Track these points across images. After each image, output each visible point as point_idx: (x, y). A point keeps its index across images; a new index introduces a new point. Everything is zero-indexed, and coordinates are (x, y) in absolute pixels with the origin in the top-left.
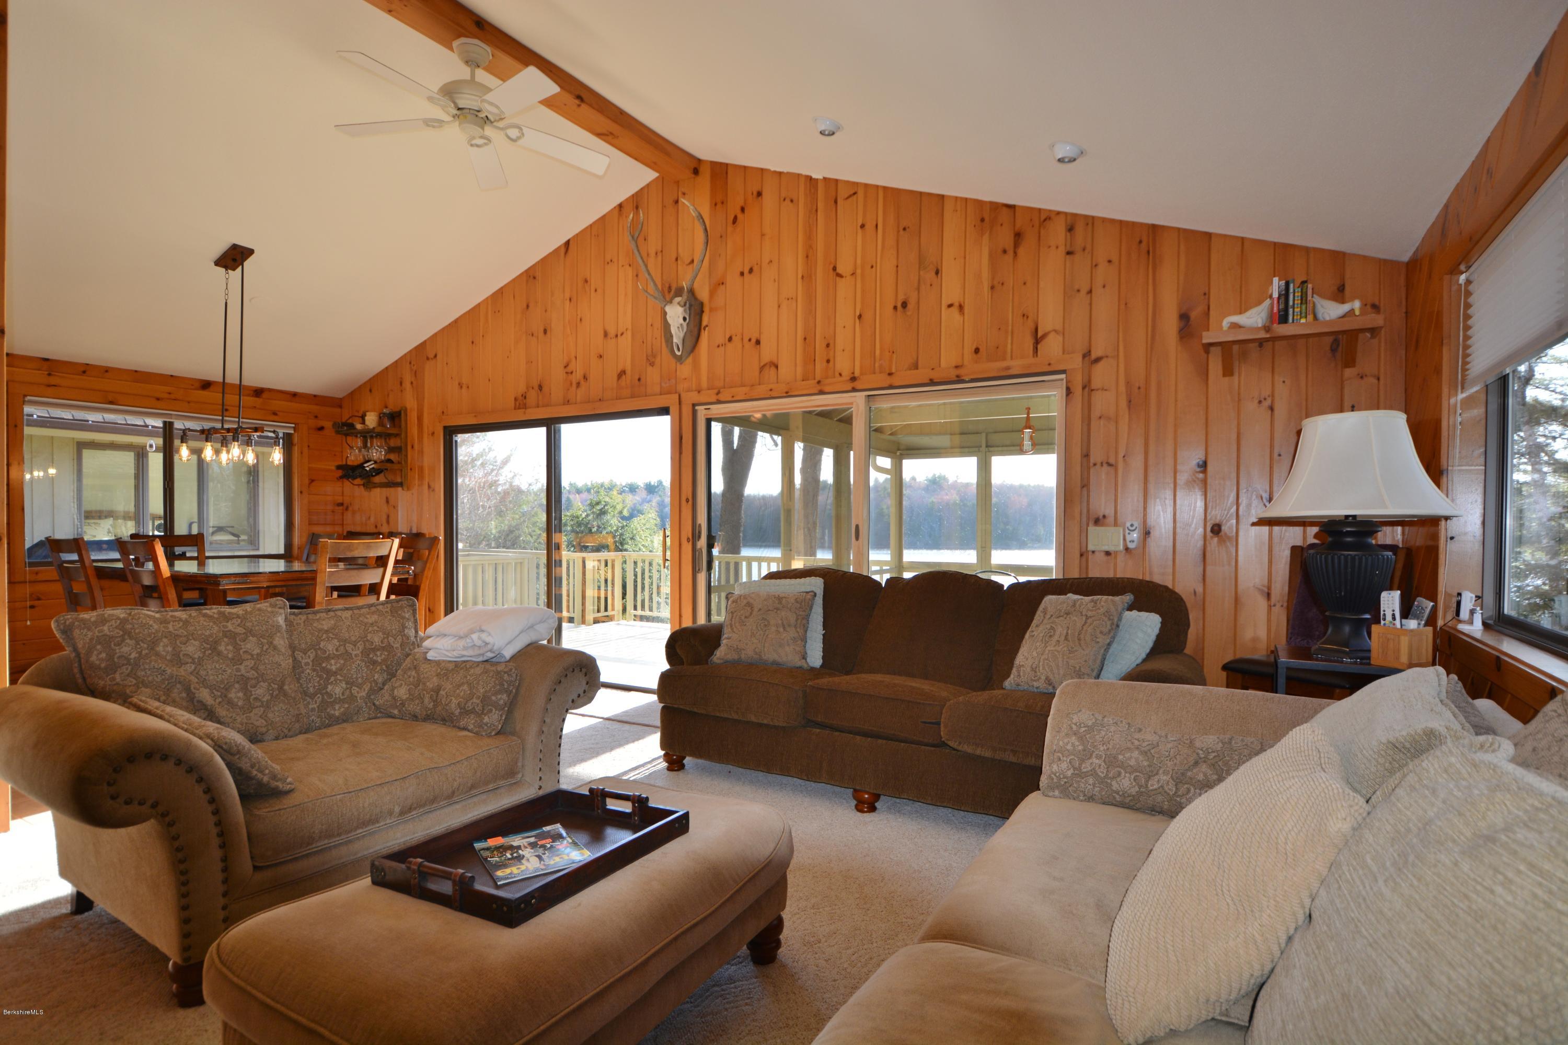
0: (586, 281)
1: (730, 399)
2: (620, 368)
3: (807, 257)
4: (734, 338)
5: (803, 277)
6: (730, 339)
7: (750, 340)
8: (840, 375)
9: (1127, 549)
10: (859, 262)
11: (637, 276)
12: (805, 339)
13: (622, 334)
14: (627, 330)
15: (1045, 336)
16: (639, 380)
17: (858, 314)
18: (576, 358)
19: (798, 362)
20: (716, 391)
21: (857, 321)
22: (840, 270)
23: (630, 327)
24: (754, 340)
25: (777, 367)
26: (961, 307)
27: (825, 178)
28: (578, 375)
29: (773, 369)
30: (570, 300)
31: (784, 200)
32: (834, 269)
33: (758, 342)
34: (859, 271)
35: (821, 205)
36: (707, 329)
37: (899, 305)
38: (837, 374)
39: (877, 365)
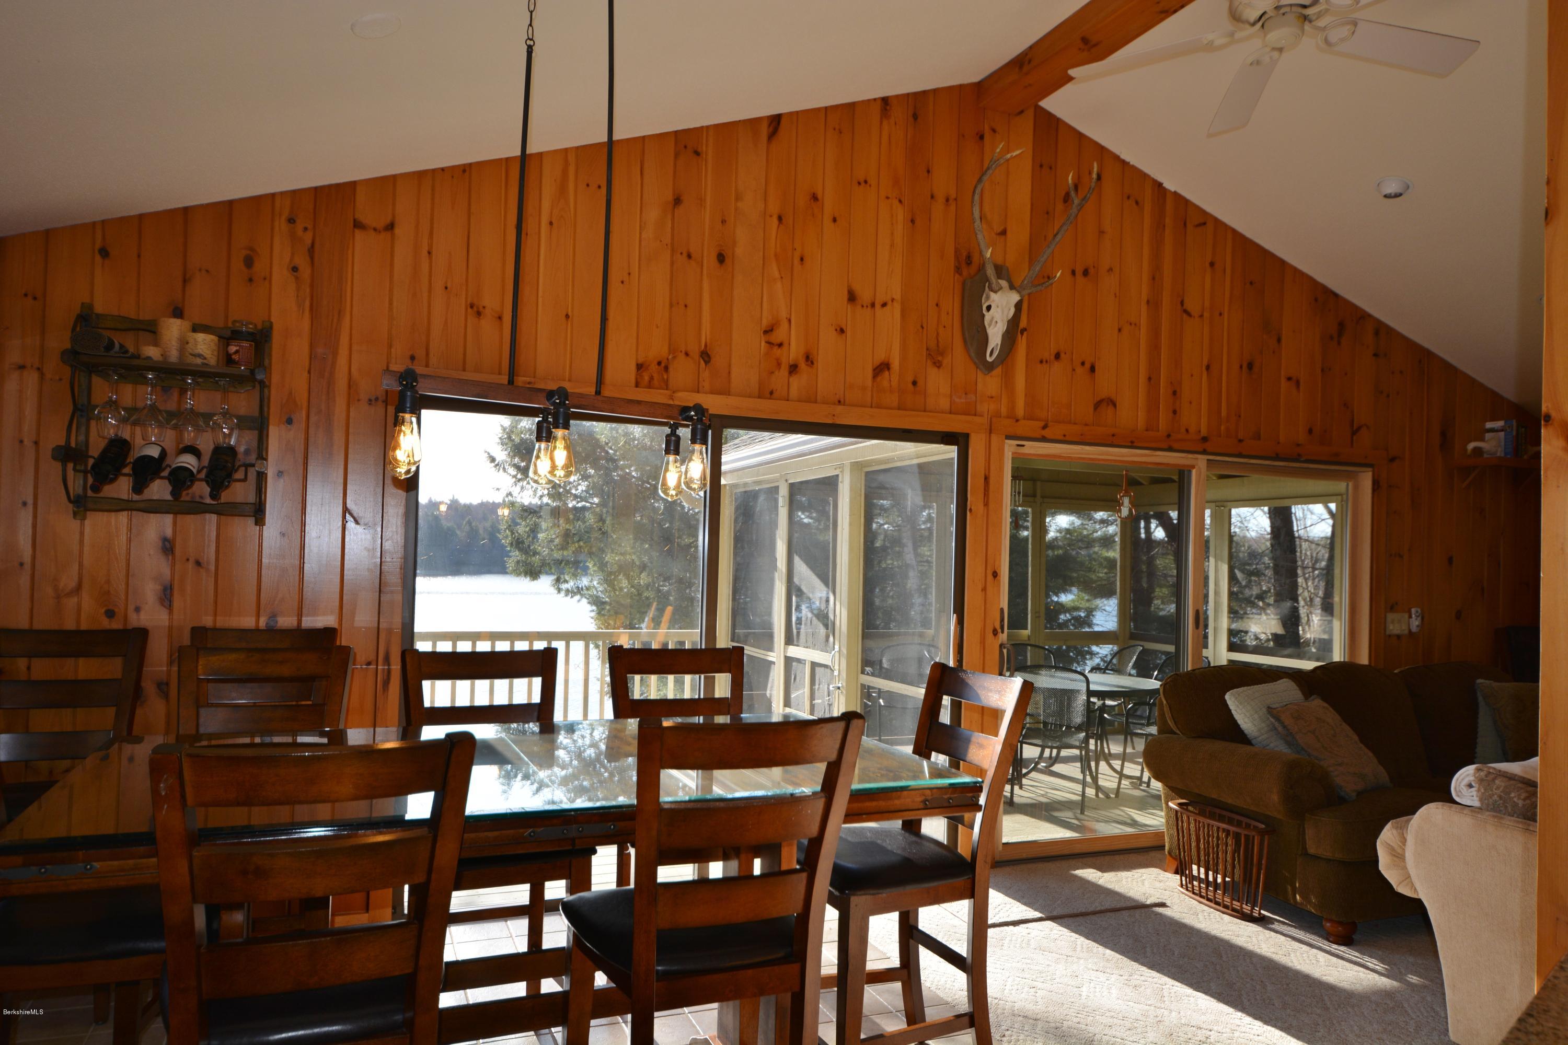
0: (815, 198)
1: (1061, 438)
2: (880, 357)
3: (1154, 278)
4: (1062, 355)
5: (1148, 302)
6: (1057, 356)
7: (1083, 364)
8: (1187, 431)
9: (1410, 631)
10: (1207, 304)
11: (913, 221)
12: (1150, 379)
13: (884, 305)
14: (893, 300)
15: (1359, 428)
16: (914, 383)
17: (1205, 362)
18: (790, 321)
19: (1140, 405)
20: (1042, 424)
21: (1205, 373)
22: (1189, 305)
23: (898, 296)
24: (1088, 365)
25: (1115, 405)
26: (1298, 383)
27: (1175, 193)
28: (794, 351)
29: (1111, 407)
30: (780, 219)
31: (1128, 198)
32: (1182, 303)
33: (1093, 369)
34: (1206, 315)
35: (1168, 221)
36: (1025, 333)
37: (1245, 366)
38: (1183, 430)
39: (1223, 428)
